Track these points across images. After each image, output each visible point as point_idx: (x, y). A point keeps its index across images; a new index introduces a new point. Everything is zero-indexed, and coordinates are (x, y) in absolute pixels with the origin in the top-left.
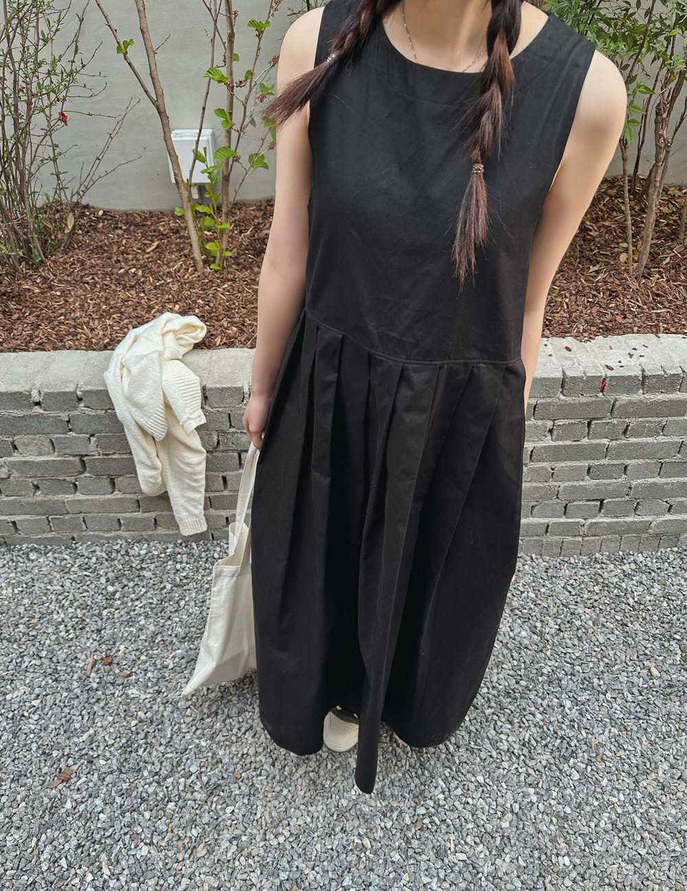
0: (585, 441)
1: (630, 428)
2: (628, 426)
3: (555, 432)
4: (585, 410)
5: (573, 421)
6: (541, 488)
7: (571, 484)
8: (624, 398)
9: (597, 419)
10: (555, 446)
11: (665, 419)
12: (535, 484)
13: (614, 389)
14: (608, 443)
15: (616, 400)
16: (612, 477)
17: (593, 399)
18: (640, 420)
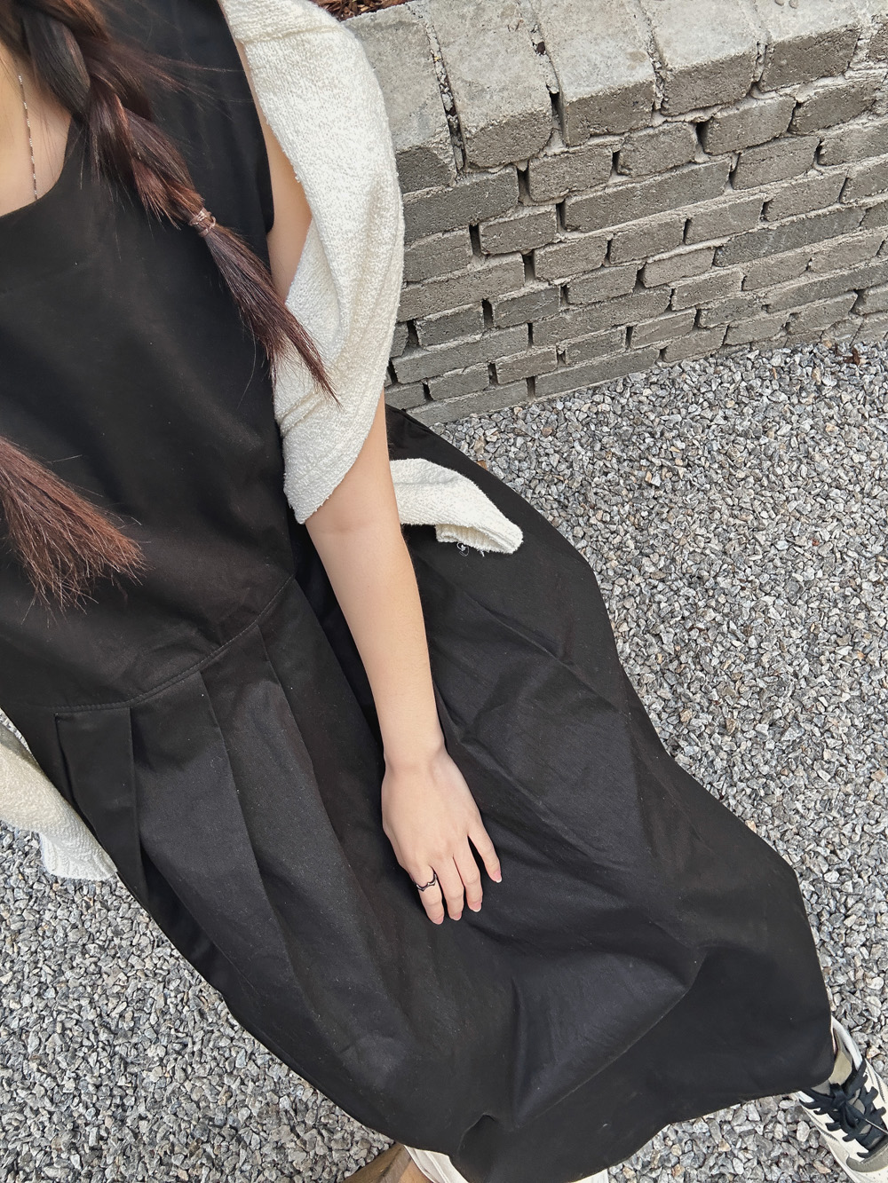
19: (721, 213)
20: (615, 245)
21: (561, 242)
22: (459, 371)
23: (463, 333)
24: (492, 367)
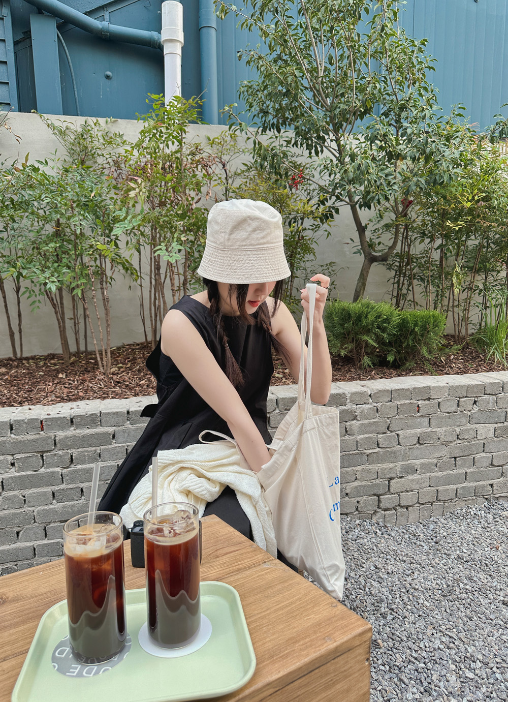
0: (42, 470)
1: (74, 458)
2: (72, 456)
3: (16, 465)
4: (34, 445)
5: (28, 455)
6: (18, 514)
7: (42, 508)
8: (61, 434)
9: (47, 452)
10: (19, 477)
11: (98, 448)
12: (12, 511)
13: (51, 428)
14: (61, 471)
15: (55, 436)
16: (73, 500)
17: (38, 436)
18: (79, 450)
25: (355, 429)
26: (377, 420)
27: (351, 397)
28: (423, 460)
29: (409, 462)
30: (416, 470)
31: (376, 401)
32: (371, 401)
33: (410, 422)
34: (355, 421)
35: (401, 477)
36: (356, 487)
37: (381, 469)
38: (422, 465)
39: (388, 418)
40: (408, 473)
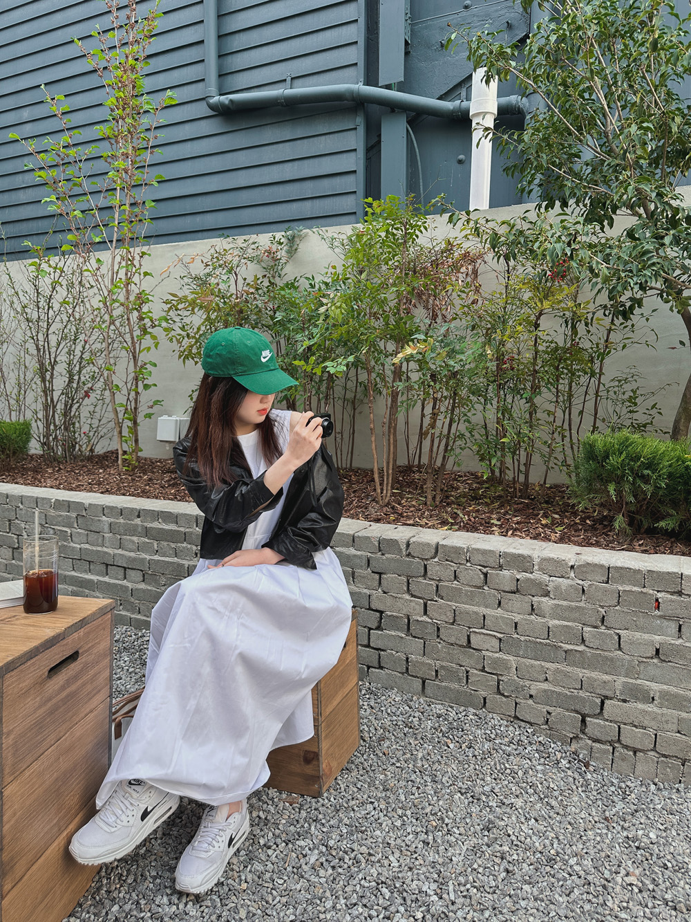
19: (497, 618)
20: (457, 613)
21: (436, 601)
22: (394, 653)
23: (398, 630)
24: (407, 659)
25: (547, 610)
26: (582, 604)
27: (540, 564)
28: (665, 687)
29: (639, 682)
30: (653, 698)
31: (581, 578)
32: (572, 575)
33: (641, 621)
34: (547, 598)
35: (625, 701)
36: (545, 691)
37: (587, 677)
38: (664, 695)
39: (602, 607)
40: (637, 699)
